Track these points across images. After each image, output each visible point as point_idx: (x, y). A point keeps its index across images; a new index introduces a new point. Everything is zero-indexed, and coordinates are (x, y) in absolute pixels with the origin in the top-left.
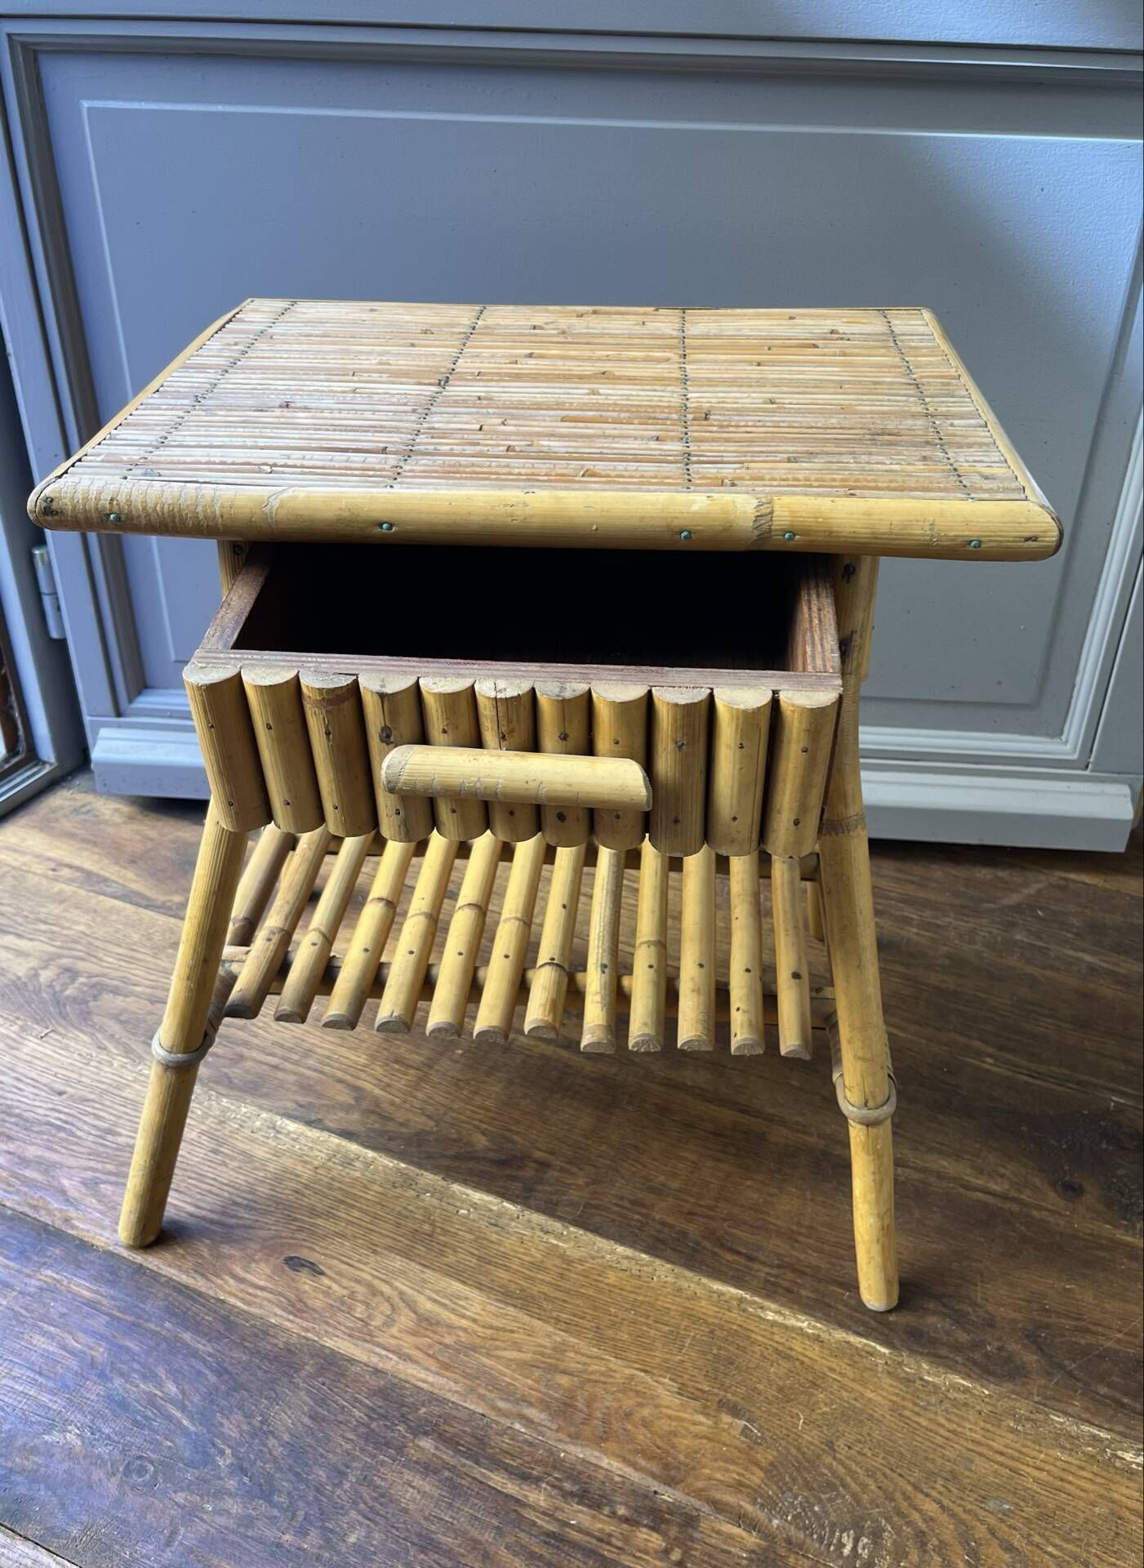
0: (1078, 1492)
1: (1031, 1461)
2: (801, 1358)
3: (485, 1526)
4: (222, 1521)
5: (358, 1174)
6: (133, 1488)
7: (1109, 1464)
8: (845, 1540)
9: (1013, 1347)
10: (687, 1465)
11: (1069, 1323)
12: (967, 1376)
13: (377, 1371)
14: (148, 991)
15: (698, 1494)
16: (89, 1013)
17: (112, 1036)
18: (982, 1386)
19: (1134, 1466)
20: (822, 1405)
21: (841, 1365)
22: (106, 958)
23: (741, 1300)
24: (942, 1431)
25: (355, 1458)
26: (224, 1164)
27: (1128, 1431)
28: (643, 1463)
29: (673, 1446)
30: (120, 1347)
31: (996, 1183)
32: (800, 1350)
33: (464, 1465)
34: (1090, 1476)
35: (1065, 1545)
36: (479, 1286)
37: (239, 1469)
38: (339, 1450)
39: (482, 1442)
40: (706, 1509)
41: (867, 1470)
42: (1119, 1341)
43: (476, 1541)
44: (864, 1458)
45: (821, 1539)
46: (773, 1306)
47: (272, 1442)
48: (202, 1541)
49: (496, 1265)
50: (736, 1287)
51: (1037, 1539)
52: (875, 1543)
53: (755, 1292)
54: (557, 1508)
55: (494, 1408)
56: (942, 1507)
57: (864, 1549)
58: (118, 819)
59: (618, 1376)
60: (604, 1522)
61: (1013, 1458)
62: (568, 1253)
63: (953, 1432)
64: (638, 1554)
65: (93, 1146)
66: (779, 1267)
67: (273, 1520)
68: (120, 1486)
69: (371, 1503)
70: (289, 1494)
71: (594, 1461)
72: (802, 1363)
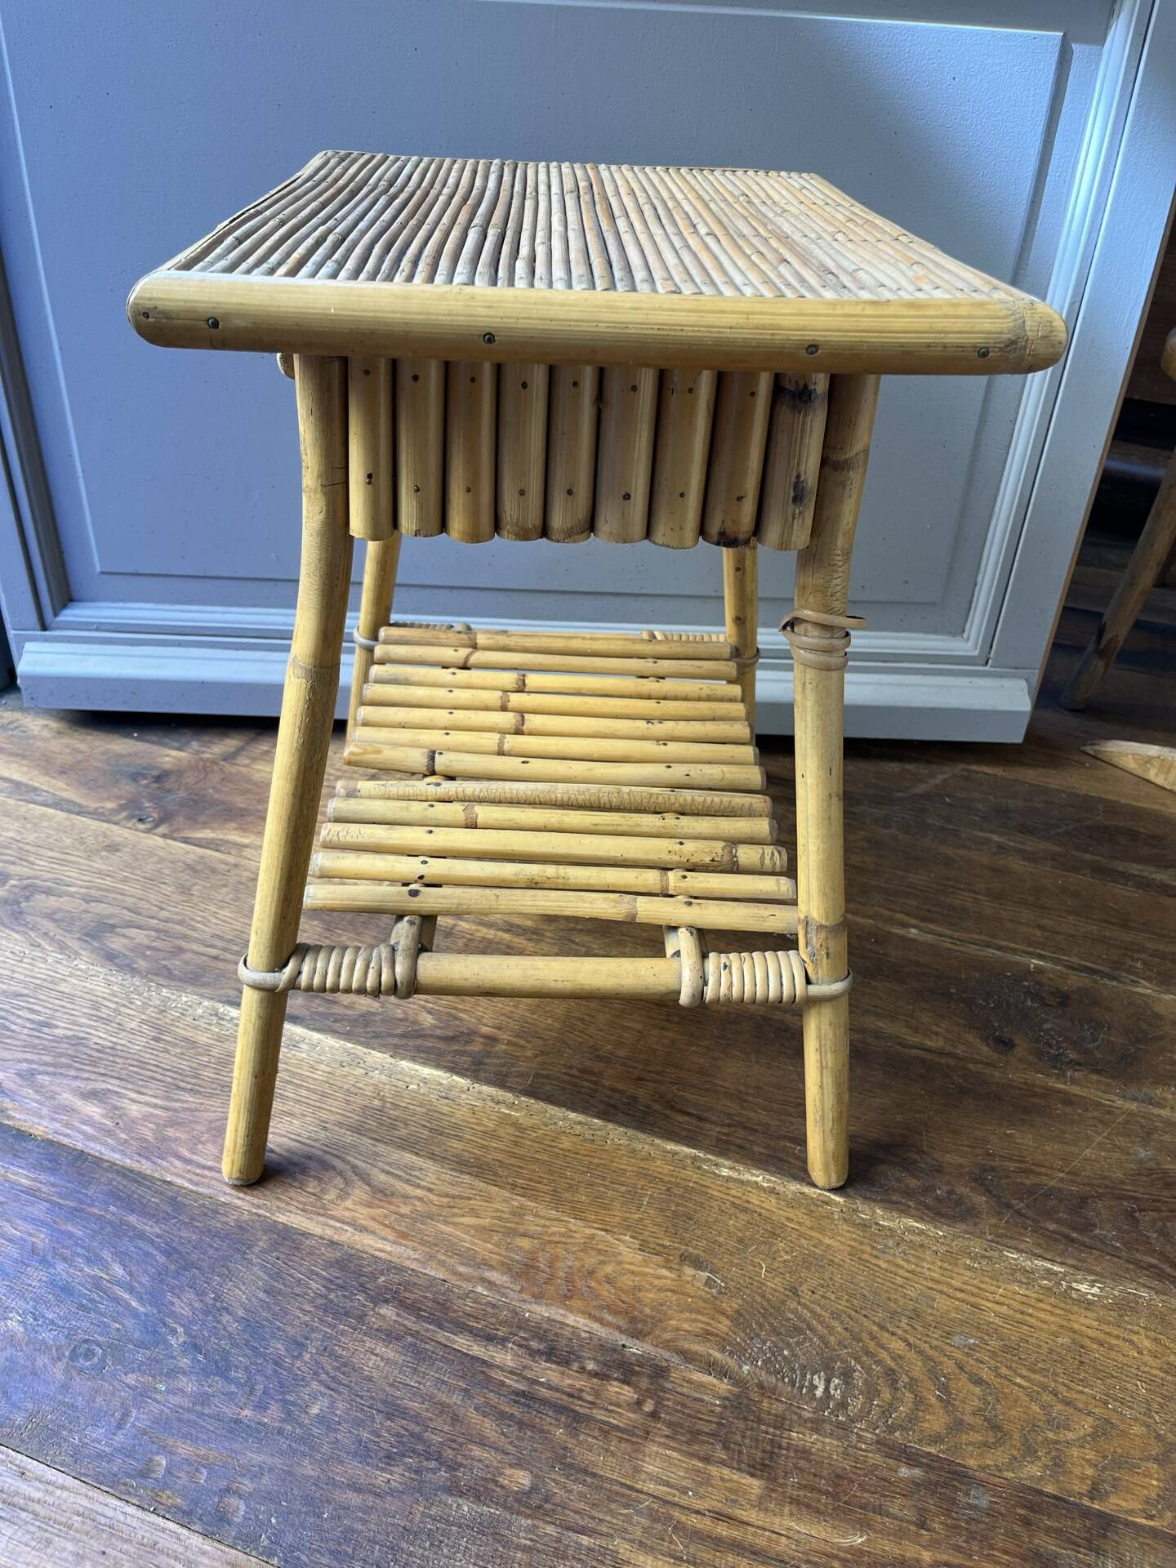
0: (1039, 1324)
1: (991, 1297)
2: (758, 1210)
3: (452, 1389)
4: (175, 1400)
5: (304, 1055)
6: (81, 1371)
7: (1066, 1295)
8: (816, 1381)
9: (962, 1190)
10: (653, 1318)
11: (1012, 1166)
12: (921, 1219)
13: (333, 1243)
14: (83, 891)
15: (666, 1345)
16: (21, 913)
17: (46, 934)
18: (936, 1228)
19: (1090, 1297)
20: (782, 1253)
21: (799, 1214)
22: (37, 861)
23: (695, 1158)
24: (901, 1272)
25: (314, 1330)
26: (167, 1051)
27: (1080, 1264)
28: (609, 1318)
29: (639, 1301)
30: (62, 1232)
31: (931, 1040)
32: (757, 1203)
33: (427, 1330)
34: (1049, 1308)
35: (1033, 1376)
36: (433, 1157)
37: (193, 1347)
38: (296, 1322)
39: (444, 1307)
40: (676, 1359)
41: (832, 1313)
42: (1062, 1180)
43: (442, 1404)
44: (828, 1302)
45: (792, 1383)
46: (726, 1163)
47: (226, 1318)
48: (156, 1421)
49: (448, 1136)
50: (689, 1146)
51: (1004, 1371)
52: (847, 1383)
53: (707, 1150)
54: (525, 1367)
55: (455, 1273)
56: (909, 1344)
57: (836, 1390)
58: (46, 734)
59: (577, 1235)
60: (573, 1378)
61: (973, 1294)
62: (521, 1121)
63: (912, 1272)
64: (611, 1408)
65: (28, 1039)
66: (730, 1126)
67: (230, 1396)
68: (67, 1370)
69: (333, 1373)
70: (246, 1369)
71: (559, 1318)
72: (760, 1215)
